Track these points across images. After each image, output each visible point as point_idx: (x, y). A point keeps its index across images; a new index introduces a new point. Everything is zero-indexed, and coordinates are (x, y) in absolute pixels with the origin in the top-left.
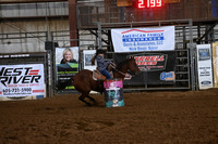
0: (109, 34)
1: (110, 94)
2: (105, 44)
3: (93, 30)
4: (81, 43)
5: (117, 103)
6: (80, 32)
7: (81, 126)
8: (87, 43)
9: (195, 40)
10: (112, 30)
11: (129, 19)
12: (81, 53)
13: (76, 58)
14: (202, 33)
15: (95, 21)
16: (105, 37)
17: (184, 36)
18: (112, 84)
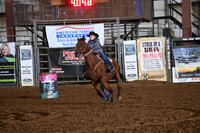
0: (44, 31)
1: (45, 86)
2: (40, 40)
3: (29, 26)
4: (17, 39)
5: (51, 95)
6: (17, 29)
7: (18, 116)
8: (23, 39)
9: (122, 37)
10: (47, 27)
11: (62, 17)
12: (17, 48)
13: (13, 52)
14: (129, 30)
15: (30, 19)
16: (41, 33)
17: (112, 33)
18: (47, 77)
